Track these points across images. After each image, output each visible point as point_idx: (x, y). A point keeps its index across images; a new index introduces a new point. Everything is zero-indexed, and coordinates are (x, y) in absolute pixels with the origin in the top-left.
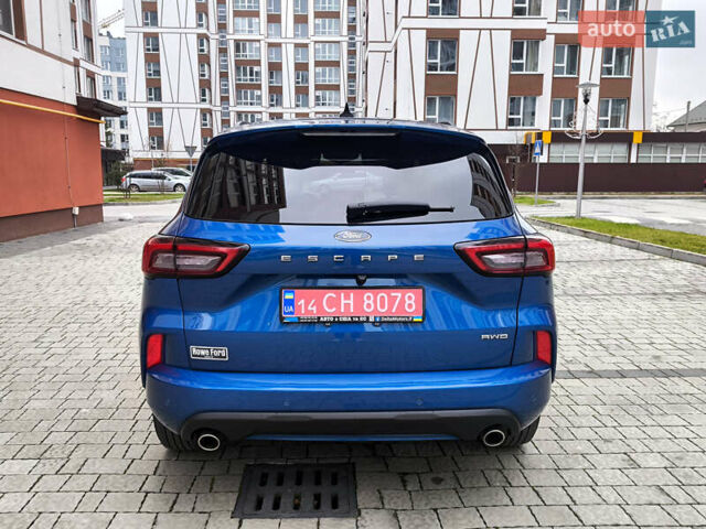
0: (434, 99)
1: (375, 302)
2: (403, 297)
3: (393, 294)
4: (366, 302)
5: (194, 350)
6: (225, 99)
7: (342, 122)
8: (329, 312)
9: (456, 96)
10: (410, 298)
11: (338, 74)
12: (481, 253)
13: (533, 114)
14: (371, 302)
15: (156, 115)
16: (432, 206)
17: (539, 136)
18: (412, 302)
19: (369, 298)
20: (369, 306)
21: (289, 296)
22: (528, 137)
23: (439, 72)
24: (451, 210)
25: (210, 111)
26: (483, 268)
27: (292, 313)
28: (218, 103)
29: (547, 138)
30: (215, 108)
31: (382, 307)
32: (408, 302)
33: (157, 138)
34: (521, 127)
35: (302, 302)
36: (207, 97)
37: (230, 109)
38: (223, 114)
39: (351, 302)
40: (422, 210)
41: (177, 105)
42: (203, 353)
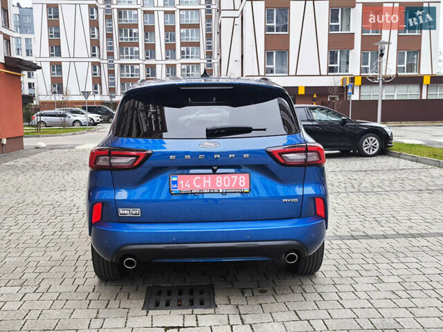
0: (273, 53)
1: (223, 181)
2: (238, 178)
3: (233, 177)
4: (218, 181)
5: (121, 211)
6: (110, 55)
7: (203, 81)
8: (197, 188)
9: (288, 50)
10: (242, 179)
11: (198, 34)
12: (281, 153)
13: (348, 63)
14: (220, 181)
15: (56, 67)
16: (253, 128)
17: (352, 80)
18: (243, 181)
19: (219, 179)
20: (219, 184)
21: (174, 179)
22: (344, 80)
23: (275, 33)
24: (265, 130)
25: (99, 64)
26: (282, 161)
27: (176, 188)
28: (105, 57)
29: (358, 81)
30: (102, 62)
31: (227, 184)
32: (241, 181)
33: (57, 85)
34: (338, 73)
35: (182, 182)
36: (97, 53)
37: (115, 62)
38: (109, 66)
39: (209, 181)
40: (248, 130)
41: (73, 60)
42: (126, 212)
